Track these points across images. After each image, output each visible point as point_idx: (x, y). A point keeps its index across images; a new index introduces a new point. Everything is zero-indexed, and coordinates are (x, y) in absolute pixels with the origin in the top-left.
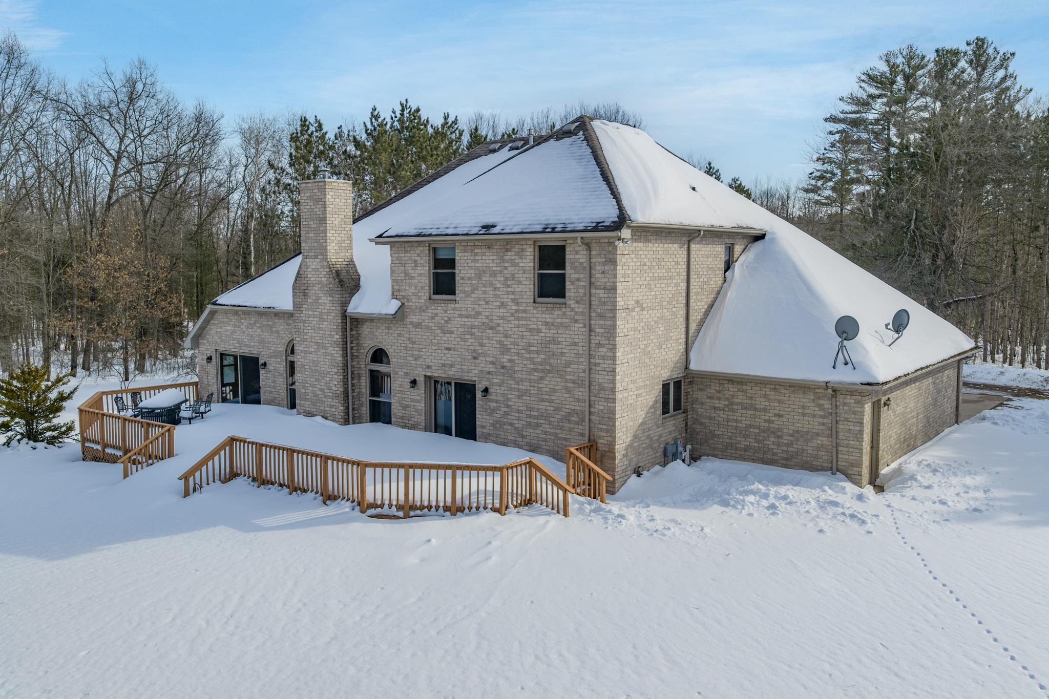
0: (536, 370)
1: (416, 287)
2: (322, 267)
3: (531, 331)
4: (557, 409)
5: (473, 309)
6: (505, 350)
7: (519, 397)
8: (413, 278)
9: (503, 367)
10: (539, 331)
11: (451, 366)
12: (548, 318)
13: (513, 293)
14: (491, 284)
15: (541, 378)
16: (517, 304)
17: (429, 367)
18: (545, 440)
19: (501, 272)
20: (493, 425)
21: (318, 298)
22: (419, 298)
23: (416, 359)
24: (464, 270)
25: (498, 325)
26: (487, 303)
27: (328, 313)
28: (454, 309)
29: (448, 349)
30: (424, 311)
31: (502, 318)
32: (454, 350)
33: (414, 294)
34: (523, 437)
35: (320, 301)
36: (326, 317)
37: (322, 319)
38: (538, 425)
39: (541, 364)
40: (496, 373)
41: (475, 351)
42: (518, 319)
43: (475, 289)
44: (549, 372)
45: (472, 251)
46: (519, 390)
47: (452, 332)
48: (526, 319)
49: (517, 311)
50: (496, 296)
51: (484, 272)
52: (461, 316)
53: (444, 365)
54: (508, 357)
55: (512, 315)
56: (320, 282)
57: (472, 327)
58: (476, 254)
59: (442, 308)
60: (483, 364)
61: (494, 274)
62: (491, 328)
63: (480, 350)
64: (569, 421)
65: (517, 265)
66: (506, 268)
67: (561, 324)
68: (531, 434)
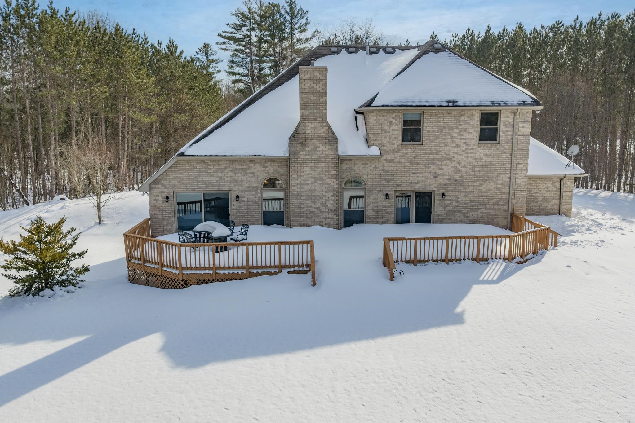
0: (478, 180)
1: (390, 138)
2: (323, 126)
3: (476, 159)
4: (491, 200)
5: (435, 149)
6: (457, 171)
7: (466, 196)
8: (389, 132)
9: (456, 181)
10: (481, 159)
11: (417, 183)
12: (488, 152)
13: (465, 139)
14: (450, 134)
15: (481, 184)
16: (467, 145)
17: (398, 185)
18: (482, 217)
19: (457, 127)
20: (447, 214)
21: (316, 147)
22: (393, 144)
23: (388, 182)
24: (429, 126)
25: (454, 157)
26: (446, 145)
27: (326, 157)
28: (421, 150)
29: (414, 173)
30: (396, 152)
31: (457, 153)
32: (420, 173)
33: (388, 142)
34: (467, 217)
35: (318, 149)
36: (324, 159)
37: (319, 160)
38: (478, 209)
39: (482, 177)
40: (450, 185)
41: (435, 173)
42: (468, 153)
43: (437, 137)
44: (487, 180)
45: (436, 115)
46: (466, 192)
47: (418, 163)
48: (472, 153)
49: (467, 149)
50: (453, 141)
51: (445, 128)
52: (426, 154)
53: (411, 183)
54: (459, 175)
55: (463, 151)
56: (319, 137)
57: (434, 159)
58: (440, 117)
59: (411, 150)
60: (440, 180)
61: (452, 129)
62: (448, 159)
63: (439, 172)
64: (498, 205)
65: (468, 123)
66: (460, 125)
67: (495, 155)
68: (473, 215)
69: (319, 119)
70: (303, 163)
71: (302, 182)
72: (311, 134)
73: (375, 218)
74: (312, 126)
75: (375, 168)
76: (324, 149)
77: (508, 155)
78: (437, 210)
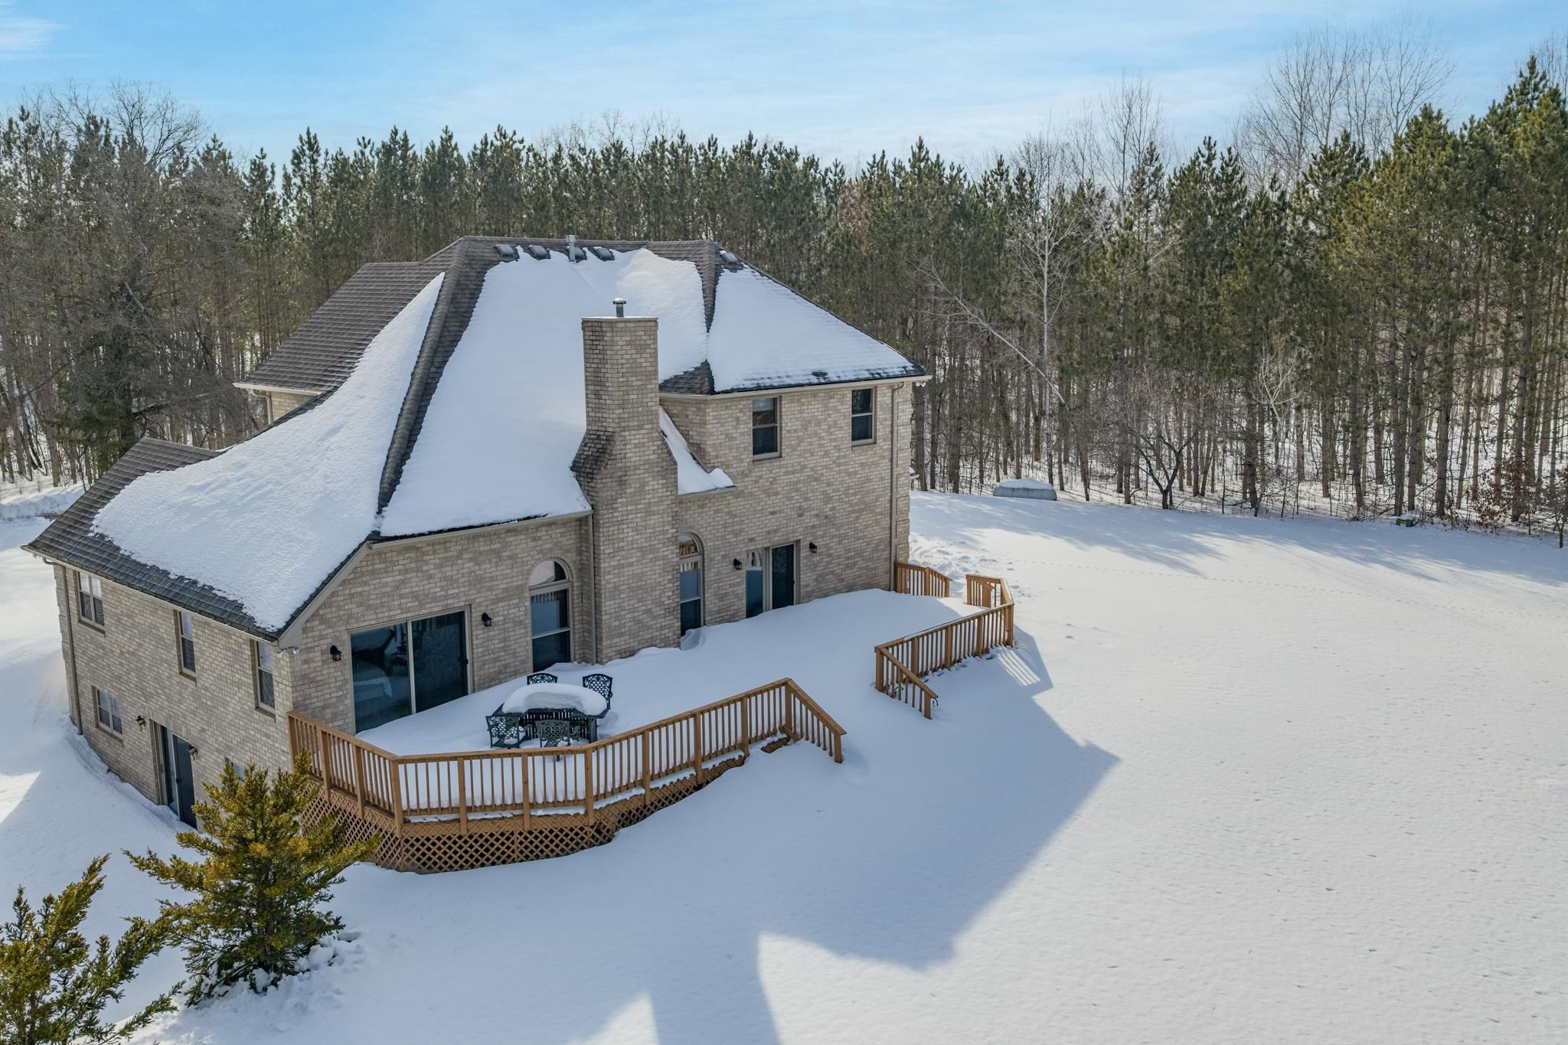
0: (853, 512)
1: (738, 448)
2: (652, 440)
3: (849, 474)
4: (869, 543)
5: (799, 463)
6: (828, 499)
7: (840, 542)
8: (734, 439)
9: (826, 517)
10: (856, 473)
11: (776, 531)
12: (863, 459)
13: (835, 440)
14: (816, 434)
15: (857, 518)
16: (839, 450)
17: (752, 540)
18: (860, 576)
19: (825, 419)
20: (816, 580)
21: (643, 484)
22: (742, 461)
23: (736, 535)
24: (790, 420)
25: (822, 474)
26: (812, 454)
27: (661, 501)
28: (780, 467)
29: (773, 513)
30: (746, 476)
31: (826, 467)
32: (780, 512)
33: (735, 458)
34: (842, 580)
35: (647, 488)
36: (656, 508)
37: (648, 512)
38: (854, 564)
39: (857, 504)
40: (819, 525)
41: (800, 507)
42: (839, 465)
43: (801, 440)
44: (863, 510)
45: (799, 400)
46: (839, 536)
47: (777, 494)
48: (846, 464)
49: (838, 457)
50: (821, 445)
51: (810, 422)
52: (786, 473)
53: (769, 533)
54: (830, 506)
55: (834, 462)
56: (647, 462)
57: (798, 482)
58: (803, 404)
59: (768, 469)
60: (809, 520)
61: (818, 424)
62: (816, 480)
63: (805, 505)
64: (878, 551)
65: (838, 411)
66: (829, 415)
67: (873, 463)
68: (849, 575)
69: (646, 426)
70: (621, 522)
71: (622, 562)
72: (633, 459)
73: (719, 612)
74: (636, 441)
75: (717, 512)
76: (655, 484)
77: (886, 463)
78: (805, 576)
